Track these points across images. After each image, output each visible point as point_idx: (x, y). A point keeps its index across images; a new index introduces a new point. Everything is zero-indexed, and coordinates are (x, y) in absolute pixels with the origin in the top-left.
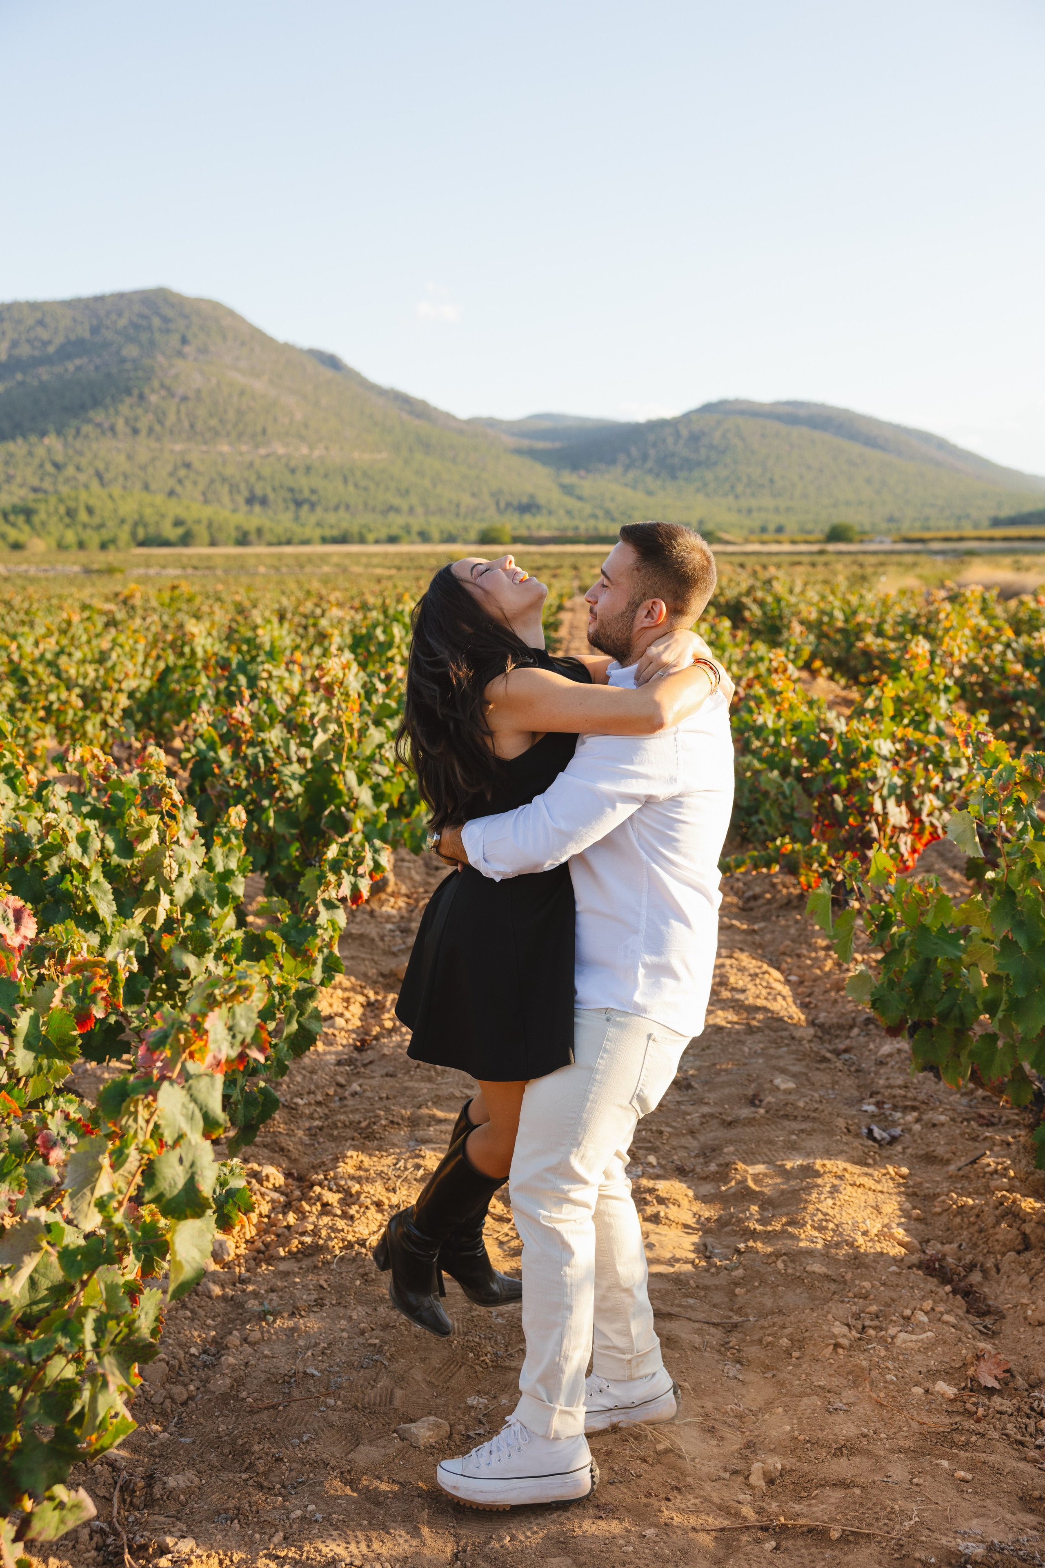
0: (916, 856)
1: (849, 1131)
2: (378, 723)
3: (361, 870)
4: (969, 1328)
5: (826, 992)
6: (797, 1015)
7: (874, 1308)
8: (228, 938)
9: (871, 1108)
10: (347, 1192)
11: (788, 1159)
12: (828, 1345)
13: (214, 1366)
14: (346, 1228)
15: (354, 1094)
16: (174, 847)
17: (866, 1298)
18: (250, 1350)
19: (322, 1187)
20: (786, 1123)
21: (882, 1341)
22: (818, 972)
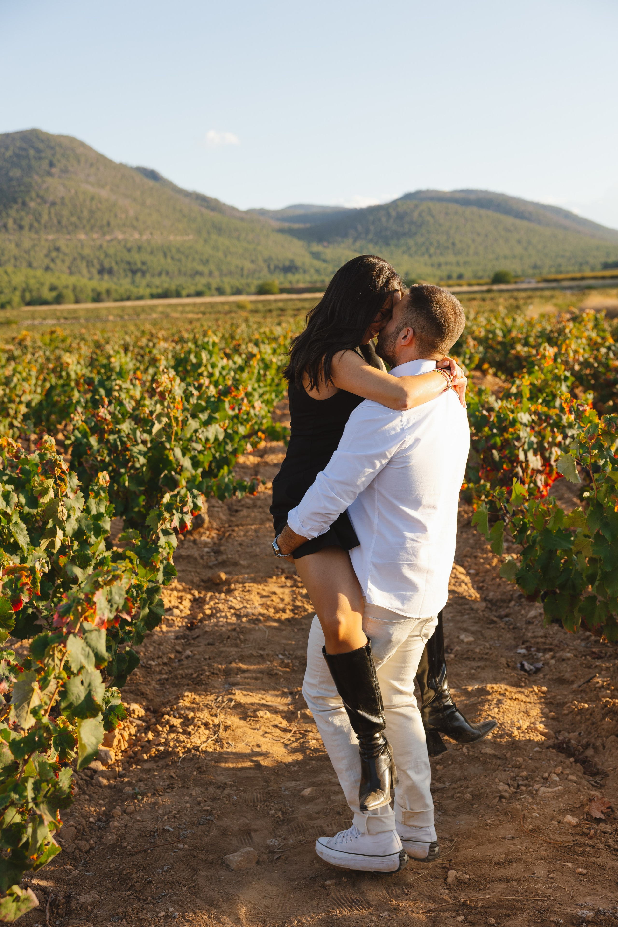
0: (548, 488)
1: (508, 666)
2: (194, 416)
3: (185, 510)
4: (585, 783)
5: (493, 579)
6: (475, 594)
7: (525, 773)
8: (101, 556)
9: (523, 651)
10: (186, 718)
11: (470, 685)
12: (495, 797)
13: (105, 828)
14: (186, 740)
15: (188, 657)
16: (64, 499)
17: (519, 767)
18: (127, 818)
19: (170, 716)
20: (468, 663)
21: (530, 793)
22: (488, 566)
